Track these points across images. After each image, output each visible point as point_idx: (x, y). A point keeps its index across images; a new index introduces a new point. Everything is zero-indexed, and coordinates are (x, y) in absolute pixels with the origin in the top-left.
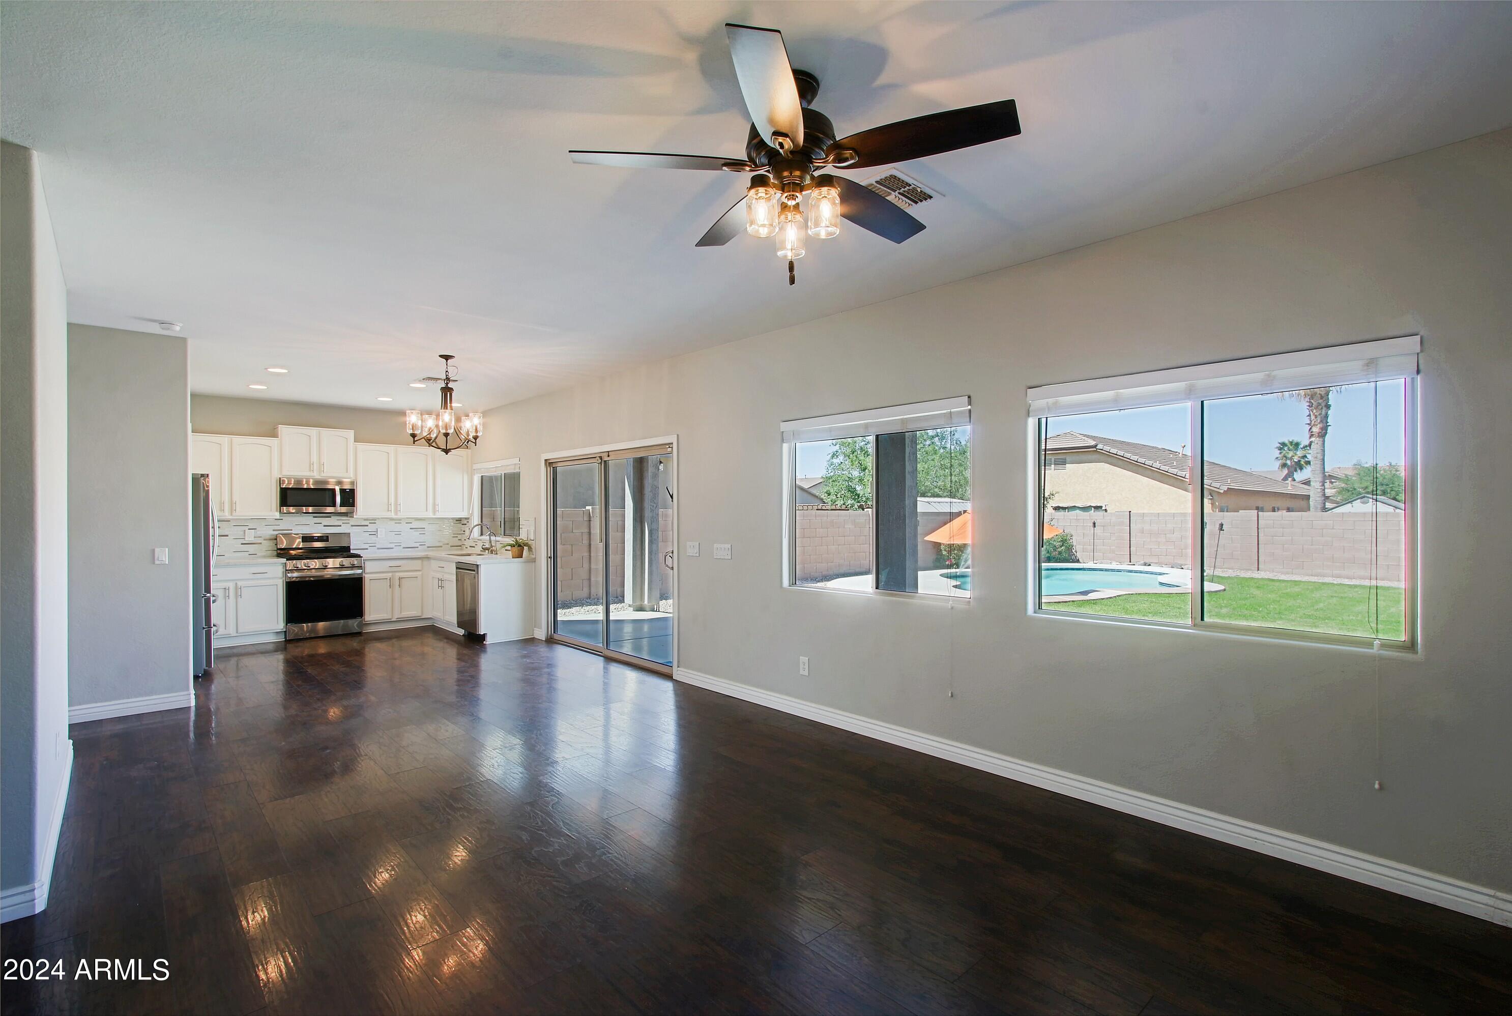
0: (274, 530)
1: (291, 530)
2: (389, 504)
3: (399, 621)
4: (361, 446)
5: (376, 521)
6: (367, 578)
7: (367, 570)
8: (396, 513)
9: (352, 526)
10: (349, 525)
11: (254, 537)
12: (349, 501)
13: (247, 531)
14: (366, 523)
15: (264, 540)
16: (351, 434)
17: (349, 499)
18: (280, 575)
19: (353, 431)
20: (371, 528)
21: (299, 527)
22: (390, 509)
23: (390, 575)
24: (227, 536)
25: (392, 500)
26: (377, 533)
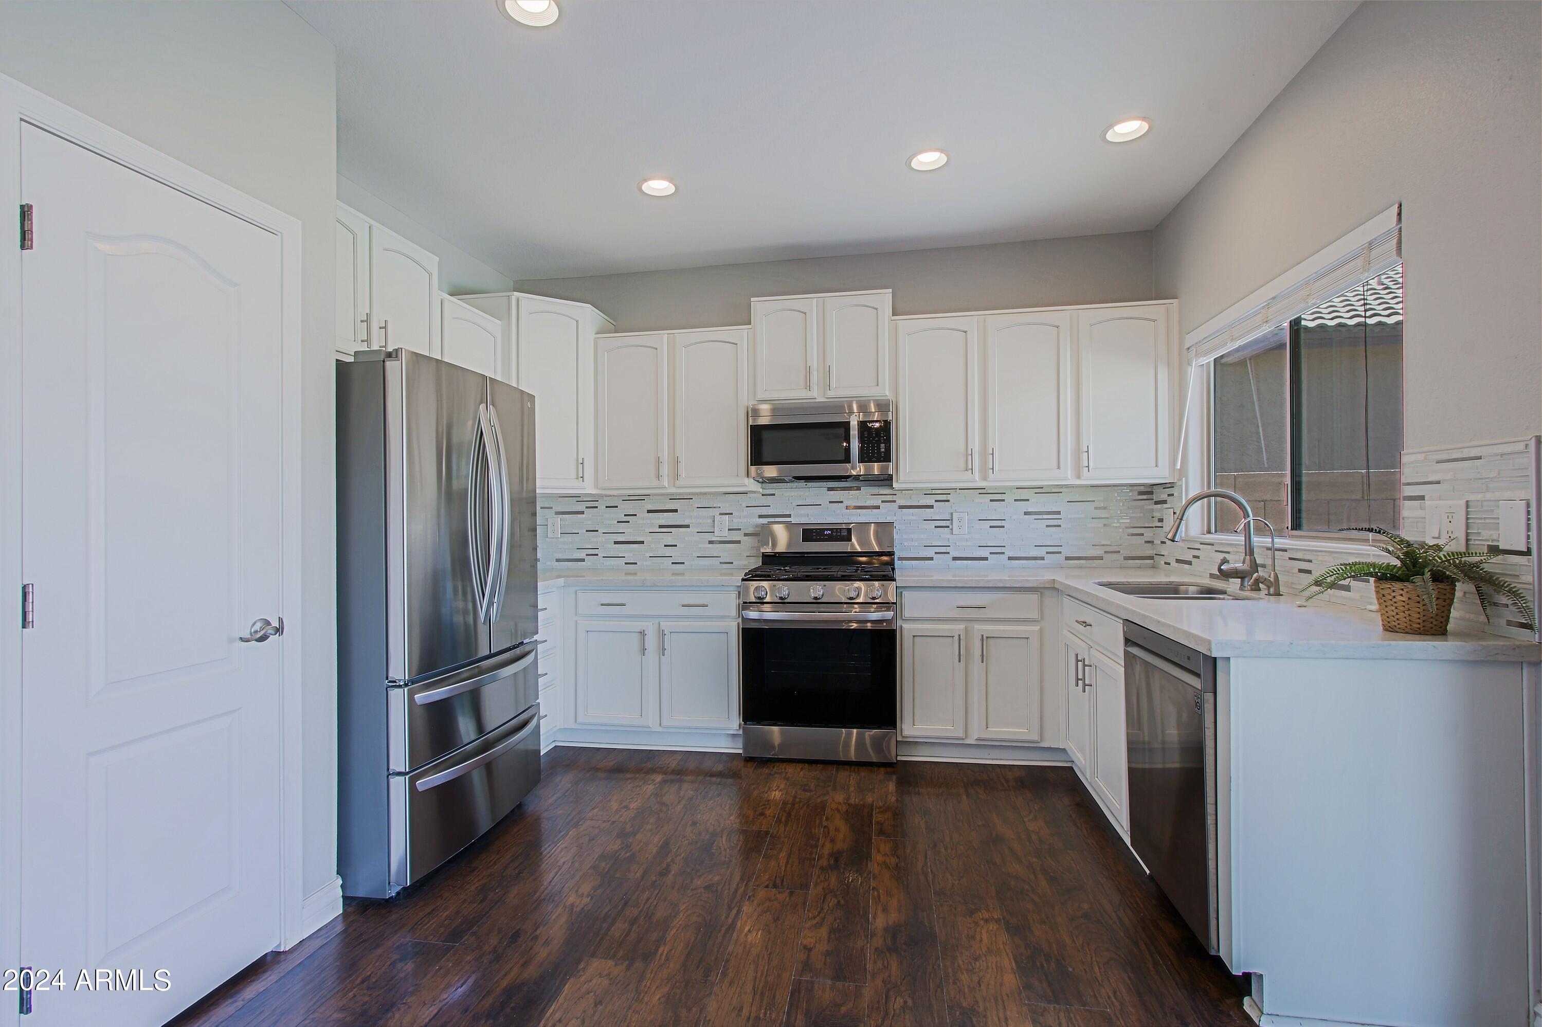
0: (761, 516)
1: (789, 516)
2: (968, 454)
3: (982, 745)
4: (907, 323)
5: (949, 498)
6: (907, 630)
7: (907, 614)
8: (985, 478)
9: (901, 507)
10: (895, 506)
11: (729, 530)
12: (879, 448)
13: (718, 518)
14: (930, 501)
15: (746, 535)
16: (886, 296)
17: (879, 443)
18: (733, 612)
19: (890, 290)
20: (940, 511)
21: (803, 510)
22: (970, 467)
23: (961, 626)
24: (688, 526)
25: (976, 445)
26: (952, 524)
